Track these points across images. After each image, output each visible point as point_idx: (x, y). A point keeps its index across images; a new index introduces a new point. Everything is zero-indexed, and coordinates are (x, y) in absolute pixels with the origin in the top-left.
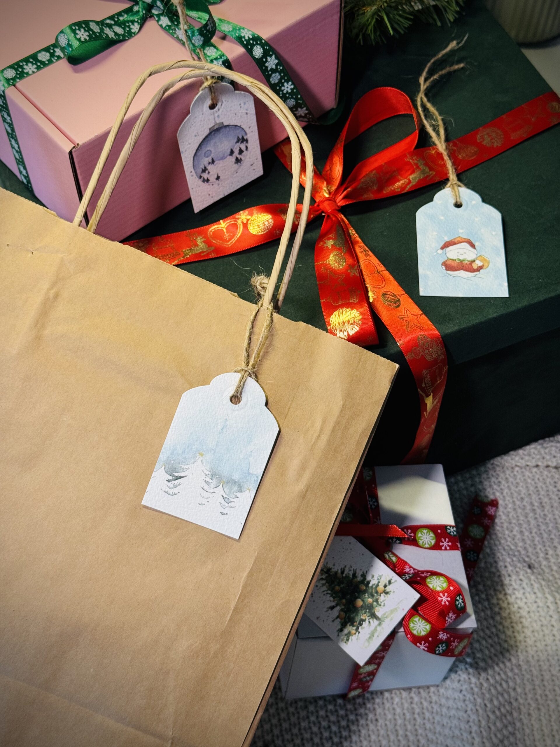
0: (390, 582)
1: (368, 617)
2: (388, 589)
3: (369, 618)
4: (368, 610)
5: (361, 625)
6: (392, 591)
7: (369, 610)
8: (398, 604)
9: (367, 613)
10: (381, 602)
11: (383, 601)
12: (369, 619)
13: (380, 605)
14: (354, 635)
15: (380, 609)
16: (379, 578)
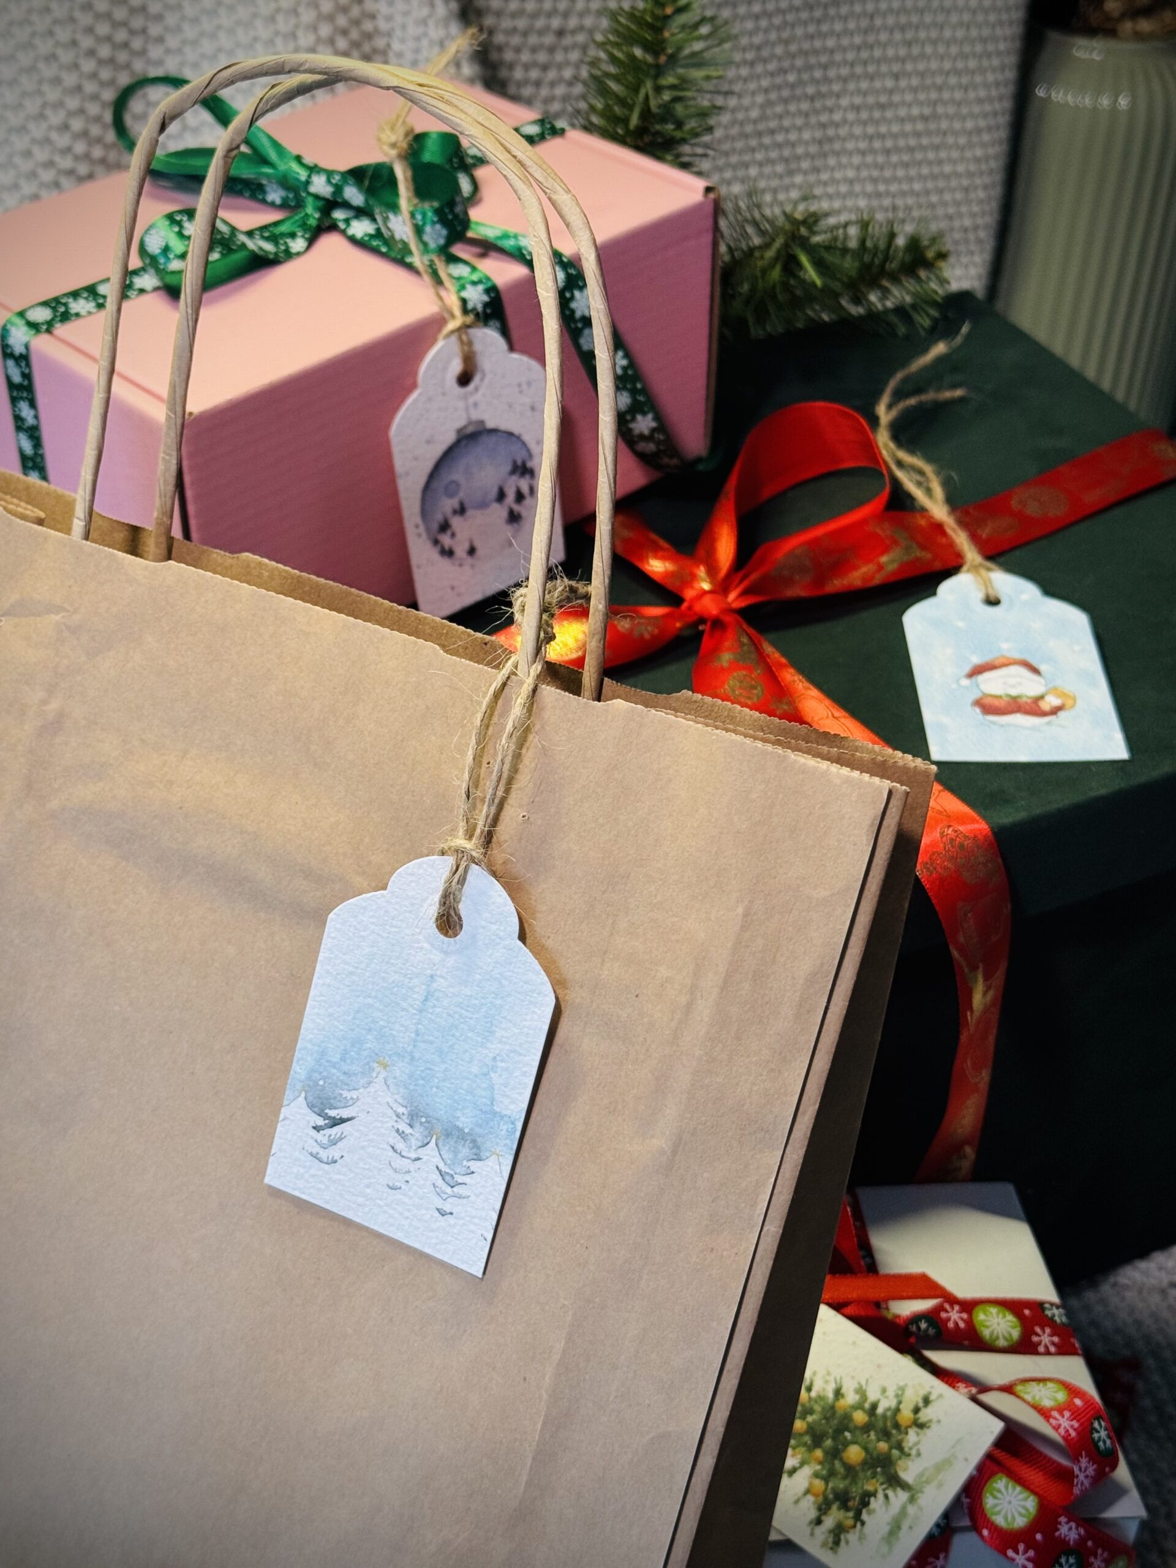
0: (927, 1401)
1: (882, 1484)
2: (923, 1416)
3: (884, 1486)
4: (879, 1469)
5: (865, 1503)
6: (935, 1419)
7: (883, 1467)
8: (953, 1447)
9: (878, 1477)
10: (911, 1449)
11: (917, 1444)
12: (884, 1490)
13: (909, 1455)
14: (852, 1531)
15: (910, 1463)
16: (900, 1393)
